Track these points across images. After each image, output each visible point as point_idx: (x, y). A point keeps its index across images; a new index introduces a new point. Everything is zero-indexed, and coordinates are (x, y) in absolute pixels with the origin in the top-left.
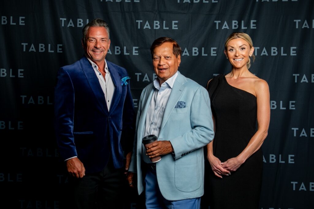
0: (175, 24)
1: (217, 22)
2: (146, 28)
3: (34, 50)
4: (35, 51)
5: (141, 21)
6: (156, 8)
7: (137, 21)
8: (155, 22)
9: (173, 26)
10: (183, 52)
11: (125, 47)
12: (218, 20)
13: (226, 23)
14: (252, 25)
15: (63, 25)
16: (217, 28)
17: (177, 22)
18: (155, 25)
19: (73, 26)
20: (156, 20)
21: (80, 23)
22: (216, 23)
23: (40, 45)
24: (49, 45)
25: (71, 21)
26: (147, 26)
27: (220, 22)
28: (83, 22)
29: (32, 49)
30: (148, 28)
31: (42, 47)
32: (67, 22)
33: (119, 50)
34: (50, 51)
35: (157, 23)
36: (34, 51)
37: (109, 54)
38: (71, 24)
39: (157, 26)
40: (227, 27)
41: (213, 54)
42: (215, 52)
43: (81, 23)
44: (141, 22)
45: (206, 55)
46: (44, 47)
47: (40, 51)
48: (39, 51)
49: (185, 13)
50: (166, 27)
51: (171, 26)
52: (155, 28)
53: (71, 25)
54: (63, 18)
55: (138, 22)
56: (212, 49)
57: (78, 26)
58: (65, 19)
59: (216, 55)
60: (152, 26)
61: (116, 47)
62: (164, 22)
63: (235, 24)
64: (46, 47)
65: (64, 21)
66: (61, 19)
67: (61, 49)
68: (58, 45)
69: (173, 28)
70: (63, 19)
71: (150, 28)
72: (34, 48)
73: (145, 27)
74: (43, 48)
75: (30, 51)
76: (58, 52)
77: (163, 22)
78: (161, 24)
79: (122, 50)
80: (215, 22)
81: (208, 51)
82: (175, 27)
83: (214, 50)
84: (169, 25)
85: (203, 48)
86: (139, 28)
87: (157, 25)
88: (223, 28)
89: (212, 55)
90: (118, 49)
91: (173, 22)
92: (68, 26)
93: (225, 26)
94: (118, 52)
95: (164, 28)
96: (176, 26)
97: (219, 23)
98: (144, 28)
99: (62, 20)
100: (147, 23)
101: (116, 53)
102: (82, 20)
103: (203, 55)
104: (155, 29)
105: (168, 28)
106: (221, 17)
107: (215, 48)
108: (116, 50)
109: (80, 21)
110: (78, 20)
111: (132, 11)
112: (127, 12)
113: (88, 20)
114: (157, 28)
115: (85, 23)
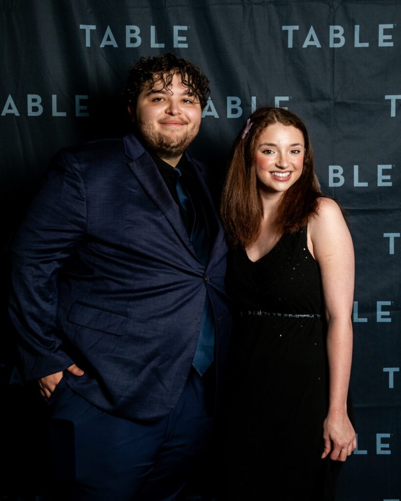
0: (386, 32)
2: (308, 46)
3: (15, 111)
4: (17, 114)
5: (297, 28)
7: (284, 28)
8: (332, 28)
9: (382, 37)
11: (254, 99)
15: (88, 44)
17: (391, 26)
18: (332, 36)
19: (116, 45)
20: (334, 24)
21: (133, 35)
23: (30, 97)
24: (54, 97)
25: (109, 31)
26: (311, 40)
28: (139, 35)
29: (10, 108)
30: (315, 46)
31: (35, 104)
32: (98, 35)
33: (237, 106)
34: (55, 113)
35: (336, 32)
36: (13, 114)
37: (213, 116)
38: (109, 39)
39: (337, 40)
43: (136, 35)
44: (294, 31)
46: (41, 104)
47: (30, 113)
48: (27, 113)
50: (360, 42)
51: (374, 40)
52: (332, 45)
53: (109, 43)
54: (88, 24)
55: (286, 32)
57: (129, 45)
58: (94, 27)
60: (324, 39)
61: (229, 99)
62: (357, 27)
64: (47, 104)
65: (91, 31)
66: (82, 27)
67: (85, 108)
68: (78, 98)
69: (381, 44)
70: (89, 29)
71: (319, 46)
72: (13, 106)
73: (307, 43)
74: (37, 104)
75: (3, 114)
76: (78, 114)
77: (354, 28)
78: (349, 35)
79: (246, 105)
82: (385, 41)
84: (370, 35)
86: (290, 45)
87: (337, 36)
90: (234, 103)
91: (382, 27)
92: (102, 46)
94: (234, 111)
95: (357, 44)
96: (389, 37)
98: (305, 46)
99: (84, 30)
100: (312, 31)
101: (230, 115)
102: (137, 29)
104: (334, 48)
105: (366, 45)
108: (230, 107)
109: (133, 31)
110: (128, 28)
111: (270, 2)
112: (255, 4)
113: (153, 29)
114: (337, 46)
115: (145, 35)
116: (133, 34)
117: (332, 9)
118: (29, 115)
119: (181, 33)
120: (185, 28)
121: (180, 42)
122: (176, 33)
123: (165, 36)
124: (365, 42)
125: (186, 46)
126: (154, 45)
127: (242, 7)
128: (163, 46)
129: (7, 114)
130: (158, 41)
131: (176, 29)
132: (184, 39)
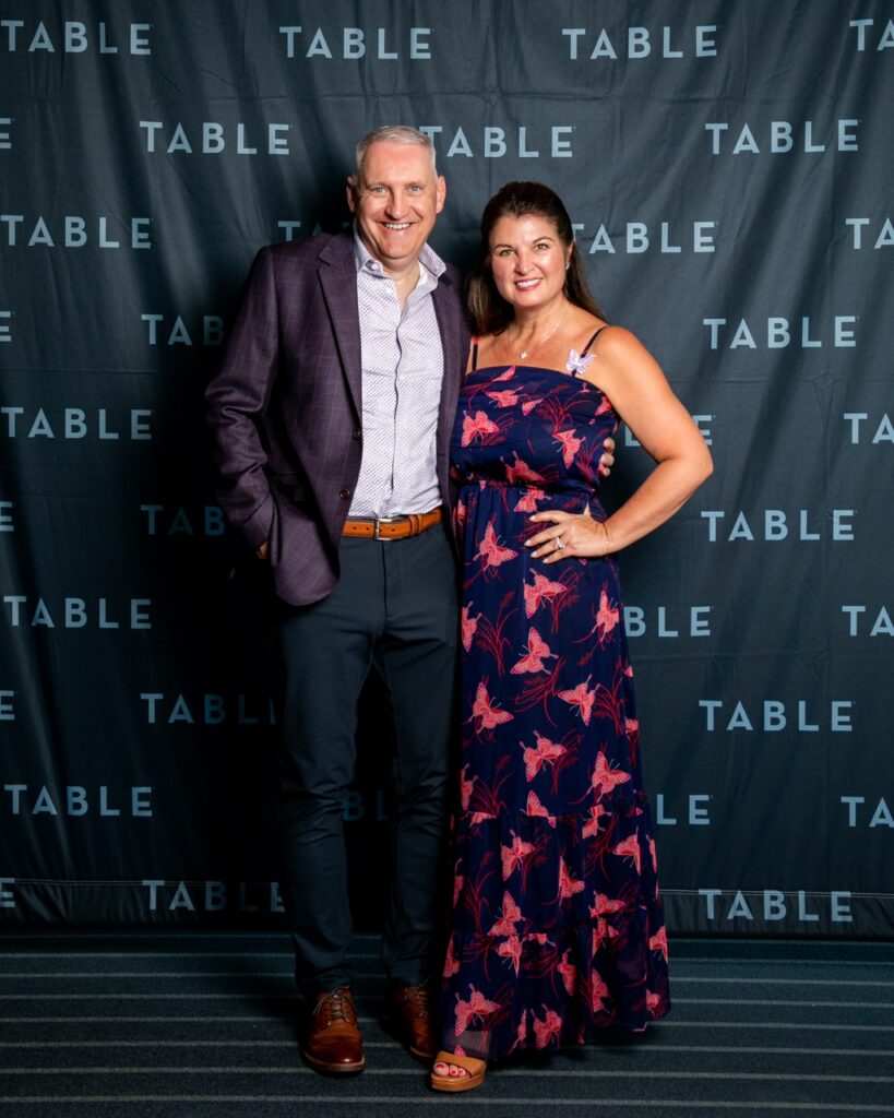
0: (562, 137)
1: (716, 128)
2: (455, 155)
3: (48, 240)
4: (51, 244)
5: (439, 129)
6: (492, 80)
7: (422, 129)
8: (488, 131)
9: (556, 144)
10: (593, 239)
12: (718, 122)
13: (746, 132)
14: (842, 137)
15: (151, 148)
16: (716, 151)
17: (568, 129)
18: (488, 141)
19: (189, 150)
20: (491, 125)
21: (213, 137)
22: (711, 132)
23: (69, 220)
25: (180, 131)
27: (725, 126)
28: (222, 136)
29: (41, 235)
30: (465, 155)
31: (75, 230)
32: (165, 135)
34: (104, 243)
35: (494, 136)
36: (46, 244)
38: (180, 142)
39: (495, 148)
40: (753, 147)
41: (703, 244)
42: (709, 239)
43: (217, 137)
44: (436, 134)
45: (677, 250)
46: (84, 230)
47: (69, 243)
48: (64, 243)
49: (597, 99)
50: (528, 150)
51: (545, 147)
52: (488, 153)
53: (180, 147)
56: (698, 226)
57: (207, 149)
58: (159, 125)
59: (711, 249)
62: (523, 130)
63: (782, 136)
66: (143, 124)
67: (145, 236)
68: (136, 222)
69: (556, 153)
70: (151, 127)
71: (469, 154)
72: (45, 232)
73: (453, 151)
74: (79, 230)
75: (31, 243)
76: (135, 245)
77: (518, 131)
78: (512, 141)
80: (708, 126)
81: (682, 236)
82: (560, 149)
83: (705, 232)
84: (540, 141)
85: (665, 226)
87: (495, 141)
88: (736, 151)
89: (698, 248)
91: (556, 131)
92: (171, 150)
93: (746, 142)
95: (523, 153)
96: (567, 144)
97: (722, 132)
99: (146, 129)
100: (460, 134)
102: (219, 128)
103: (666, 249)
104: (491, 159)
105: (535, 154)
106: (730, 109)
107: (711, 225)
110: (207, 126)
111: (403, 94)
112: (384, 96)
113: (241, 128)
114: (495, 155)
115: (230, 137)
116: (214, 135)
117: (488, 105)
118: (67, 245)
119: (279, 134)
120: (285, 127)
121: (277, 146)
122: (272, 134)
123: (257, 137)
124: (535, 150)
125: (286, 152)
126: (242, 150)
127: (364, 101)
128: (254, 151)
129: (37, 244)
130: (248, 144)
131: (273, 128)
132: (284, 142)
